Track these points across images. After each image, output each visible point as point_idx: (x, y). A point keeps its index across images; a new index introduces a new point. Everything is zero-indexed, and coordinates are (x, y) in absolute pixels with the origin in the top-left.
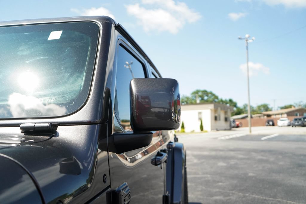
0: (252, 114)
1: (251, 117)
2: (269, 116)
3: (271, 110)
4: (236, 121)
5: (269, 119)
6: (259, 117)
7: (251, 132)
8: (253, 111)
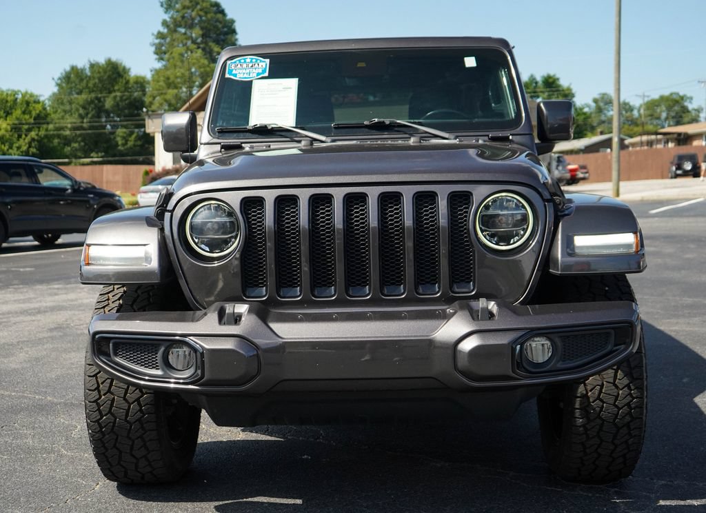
0: (622, 136)
1: (623, 146)
2: (683, 139)
3: (695, 120)
4: (567, 158)
5: (684, 150)
6: (650, 143)
7: (618, 194)
8: (631, 124)
